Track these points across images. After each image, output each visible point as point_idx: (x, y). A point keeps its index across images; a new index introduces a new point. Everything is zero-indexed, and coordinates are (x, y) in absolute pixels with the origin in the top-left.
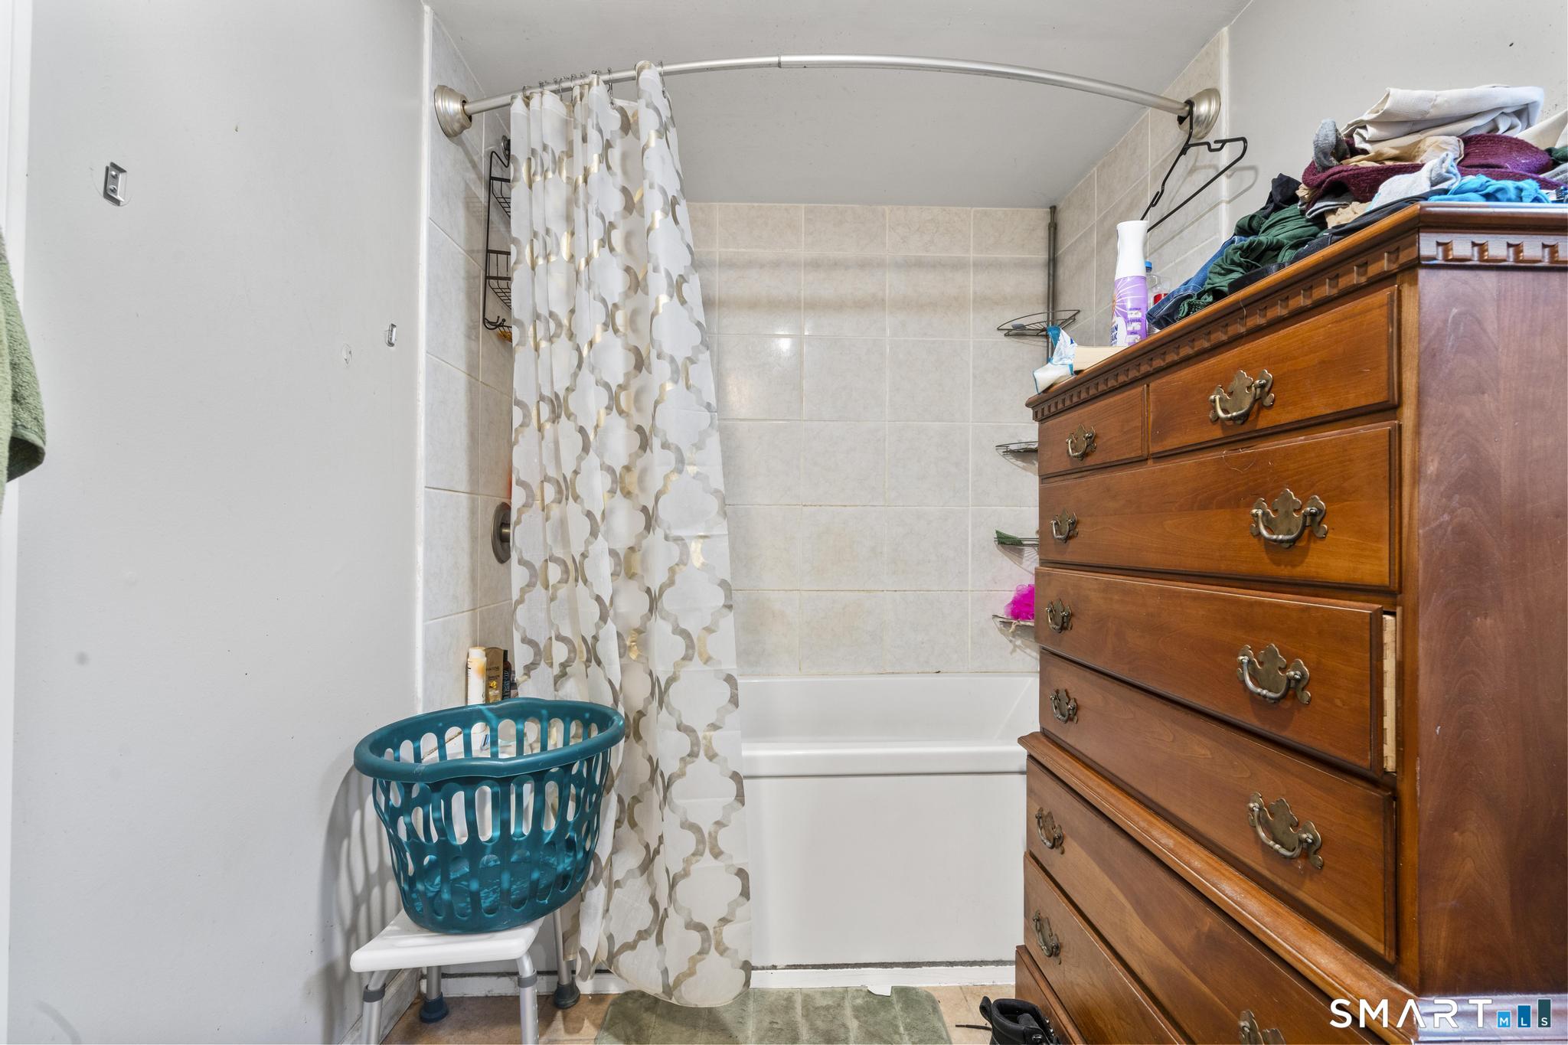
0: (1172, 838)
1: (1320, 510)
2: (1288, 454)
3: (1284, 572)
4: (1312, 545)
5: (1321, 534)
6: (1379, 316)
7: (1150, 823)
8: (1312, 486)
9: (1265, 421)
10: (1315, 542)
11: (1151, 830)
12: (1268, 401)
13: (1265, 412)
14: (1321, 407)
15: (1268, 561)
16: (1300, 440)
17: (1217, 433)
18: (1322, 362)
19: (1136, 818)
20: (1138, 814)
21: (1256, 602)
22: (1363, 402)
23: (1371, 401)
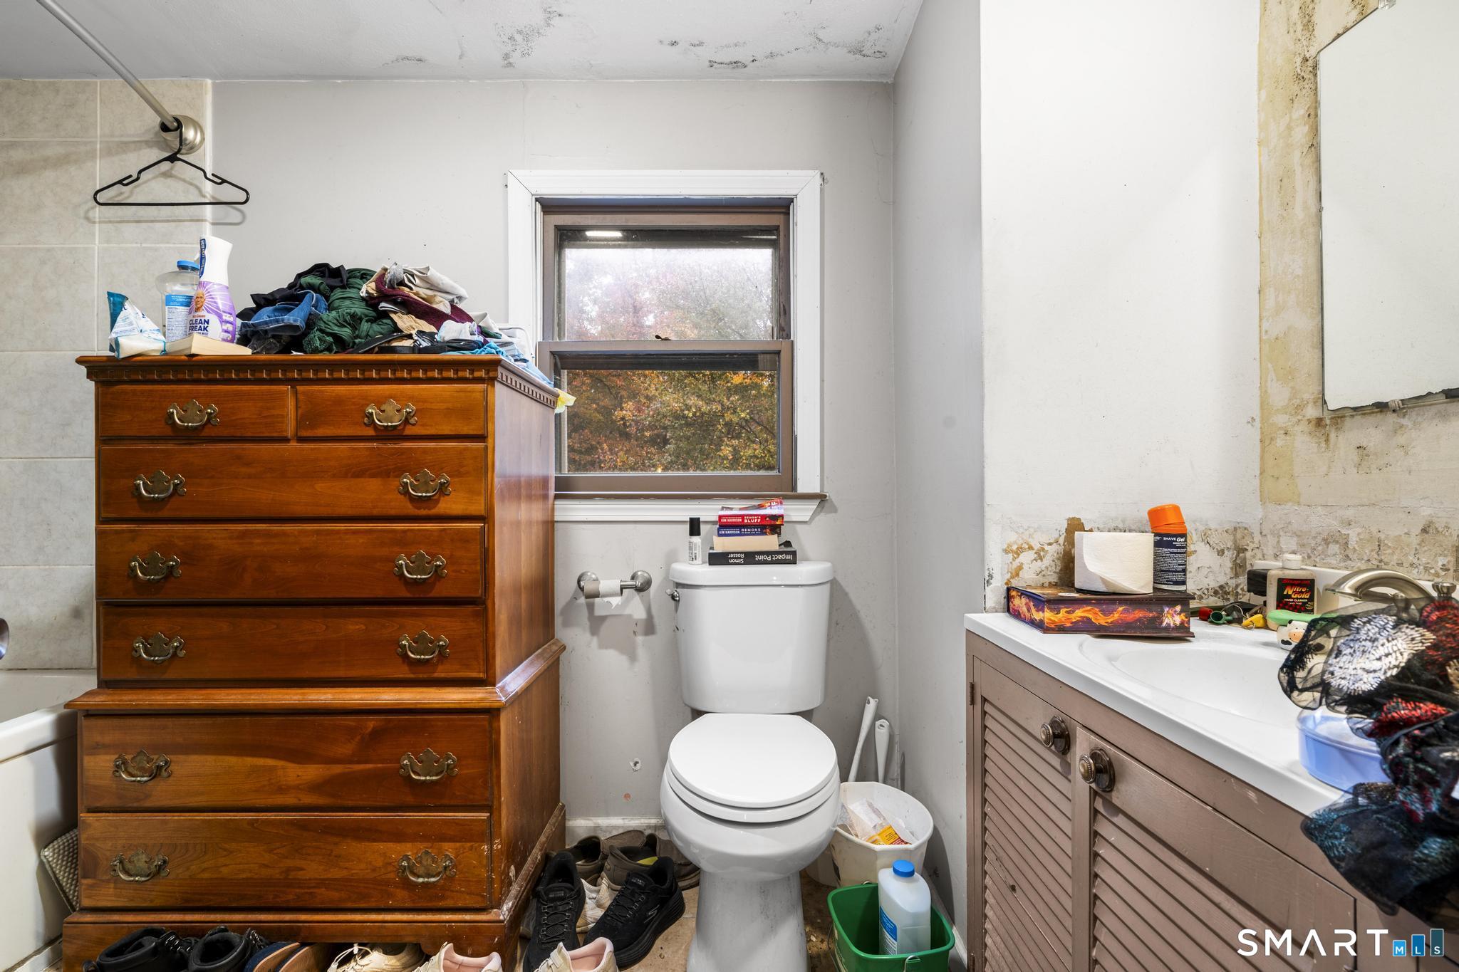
0: (327, 693)
1: (448, 482)
2: (425, 451)
3: (423, 512)
4: (442, 498)
5: (447, 493)
6: (479, 396)
7: (303, 694)
8: (442, 469)
9: (409, 431)
10: (444, 496)
11: (306, 697)
12: (412, 421)
13: (408, 427)
14: (446, 430)
15: (411, 507)
16: (432, 445)
17: (371, 432)
18: (448, 409)
19: (287, 697)
20: (287, 694)
21: (408, 530)
22: (471, 432)
23: (475, 433)
